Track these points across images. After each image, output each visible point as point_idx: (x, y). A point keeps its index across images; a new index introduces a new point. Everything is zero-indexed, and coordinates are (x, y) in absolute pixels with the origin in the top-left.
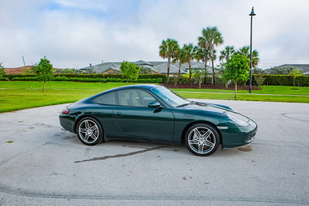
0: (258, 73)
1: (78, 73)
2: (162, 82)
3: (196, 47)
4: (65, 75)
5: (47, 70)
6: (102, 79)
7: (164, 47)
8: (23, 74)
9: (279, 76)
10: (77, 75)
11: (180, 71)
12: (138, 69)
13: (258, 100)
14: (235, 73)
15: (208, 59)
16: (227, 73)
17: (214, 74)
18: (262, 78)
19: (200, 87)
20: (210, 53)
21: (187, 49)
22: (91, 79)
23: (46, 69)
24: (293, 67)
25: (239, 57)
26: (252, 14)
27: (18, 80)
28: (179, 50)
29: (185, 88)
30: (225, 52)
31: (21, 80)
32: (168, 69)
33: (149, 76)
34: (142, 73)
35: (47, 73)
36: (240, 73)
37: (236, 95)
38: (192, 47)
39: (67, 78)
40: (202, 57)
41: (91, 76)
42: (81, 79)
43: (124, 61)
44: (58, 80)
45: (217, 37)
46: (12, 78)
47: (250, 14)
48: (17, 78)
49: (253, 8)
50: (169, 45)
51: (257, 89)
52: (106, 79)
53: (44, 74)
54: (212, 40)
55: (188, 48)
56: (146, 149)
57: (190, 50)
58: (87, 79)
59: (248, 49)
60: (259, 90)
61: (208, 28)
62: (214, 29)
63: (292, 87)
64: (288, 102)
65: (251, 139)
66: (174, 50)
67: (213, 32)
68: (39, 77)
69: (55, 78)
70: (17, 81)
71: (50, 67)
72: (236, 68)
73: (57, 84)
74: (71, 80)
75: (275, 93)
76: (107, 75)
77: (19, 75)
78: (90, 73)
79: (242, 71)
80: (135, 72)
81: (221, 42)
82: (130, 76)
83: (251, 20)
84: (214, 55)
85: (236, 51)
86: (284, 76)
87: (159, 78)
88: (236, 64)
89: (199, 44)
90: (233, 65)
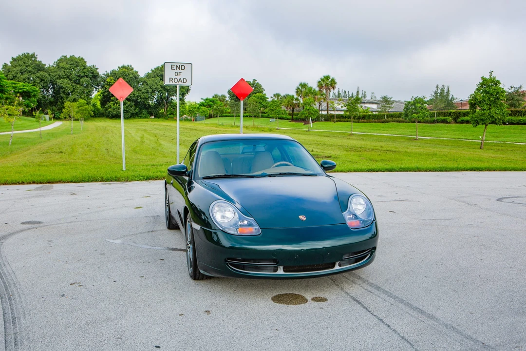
27: (467, 122)
35: (490, 108)
65: (276, 271)
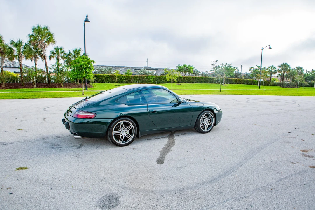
3: (26, 45)
9: (104, 75)
14: (83, 72)
16: (75, 72)
19: (35, 87)
21: (16, 46)
24: (111, 68)
26: (87, 21)
29: (17, 88)
30: (55, 52)
36: (88, 73)
38: (22, 44)
45: (50, 36)
49: (87, 15)
55: (18, 45)
57: (20, 47)
59: (79, 50)
60: (91, 87)
61: (38, 27)
62: (46, 29)
63: (116, 84)
79: (89, 71)
81: (54, 42)
83: (84, 26)
86: (108, 75)
88: (84, 65)
89: (30, 41)
90: (82, 66)
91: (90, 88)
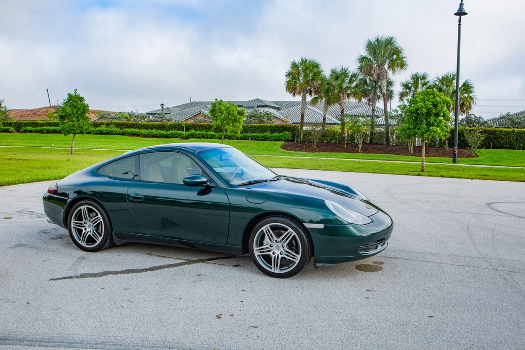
0: (474, 126)
1: (139, 121)
2: (291, 139)
3: (354, 75)
4: (114, 123)
5: (79, 114)
6: (180, 132)
7: (295, 74)
8: (39, 121)
9: (514, 131)
10: (136, 124)
11: (324, 119)
12: (243, 114)
13: (461, 176)
14: (422, 123)
15: (379, 97)
17: (387, 126)
18: (479, 134)
19: (360, 150)
20: (380, 87)
21: (337, 78)
22: (162, 132)
23: (77, 112)
25: (431, 95)
26: (461, 13)
27: (31, 131)
28: (322, 80)
29: (332, 152)
30: (410, 85)
31: (36, 132)
32: (302, 115)
33: (267, 128)
34: (255, 123)
35: (78, 120)
36: (433, 125)
37: (423, 167)
38: (347, 76)
39: (118, 130)
40: (365, 94)
41: (162, 127)
42: (143, 131)
43: (216, 99)
44: (101, 133)
45: (395, 56)
46: (20, 128)
47: (456, 11)
48: (29, 128)
50: (305, 71)
51: (468, 156)
52: (188, 133)
53: (73, 121)
54: (384, 62)
55: (339, 76)
56: (185, 261)
57: (343, 81)
58: (154, 131)
59: (453, 79)
60: (473, 157)
61: (377, 40)
62: (390, 41)
64: (520, 181)
65: (376, 248)
66: (313, 79)
67: (386, 46)
68: (63, 127)
69: (97, 129)
70: (29, 134)
71: (85, 109)
72: (423, 114)
73: (100, 140)
74: (125, 133)
75: (502, 164)
76: (190, 126)
77: (32, 123)
78: (162, 121)
79: (435, 120)
80: (235, 121)
81: (402, 65)
82: (227, 127)
83: (460, 25)
84: (388, 90)
85: (431, 83)
87: (286, 132)
88: (422, 107)
89: (361, 68)
90: (418, 110)
91: (467, 159)
